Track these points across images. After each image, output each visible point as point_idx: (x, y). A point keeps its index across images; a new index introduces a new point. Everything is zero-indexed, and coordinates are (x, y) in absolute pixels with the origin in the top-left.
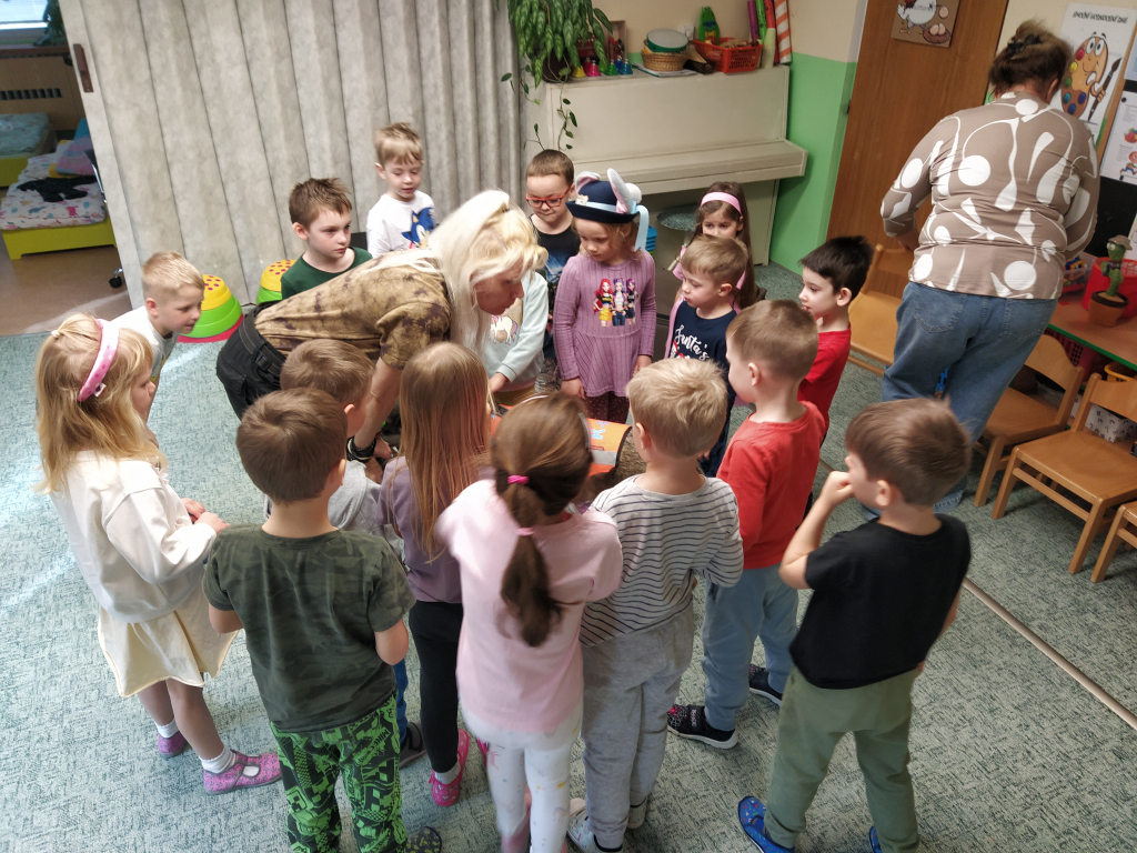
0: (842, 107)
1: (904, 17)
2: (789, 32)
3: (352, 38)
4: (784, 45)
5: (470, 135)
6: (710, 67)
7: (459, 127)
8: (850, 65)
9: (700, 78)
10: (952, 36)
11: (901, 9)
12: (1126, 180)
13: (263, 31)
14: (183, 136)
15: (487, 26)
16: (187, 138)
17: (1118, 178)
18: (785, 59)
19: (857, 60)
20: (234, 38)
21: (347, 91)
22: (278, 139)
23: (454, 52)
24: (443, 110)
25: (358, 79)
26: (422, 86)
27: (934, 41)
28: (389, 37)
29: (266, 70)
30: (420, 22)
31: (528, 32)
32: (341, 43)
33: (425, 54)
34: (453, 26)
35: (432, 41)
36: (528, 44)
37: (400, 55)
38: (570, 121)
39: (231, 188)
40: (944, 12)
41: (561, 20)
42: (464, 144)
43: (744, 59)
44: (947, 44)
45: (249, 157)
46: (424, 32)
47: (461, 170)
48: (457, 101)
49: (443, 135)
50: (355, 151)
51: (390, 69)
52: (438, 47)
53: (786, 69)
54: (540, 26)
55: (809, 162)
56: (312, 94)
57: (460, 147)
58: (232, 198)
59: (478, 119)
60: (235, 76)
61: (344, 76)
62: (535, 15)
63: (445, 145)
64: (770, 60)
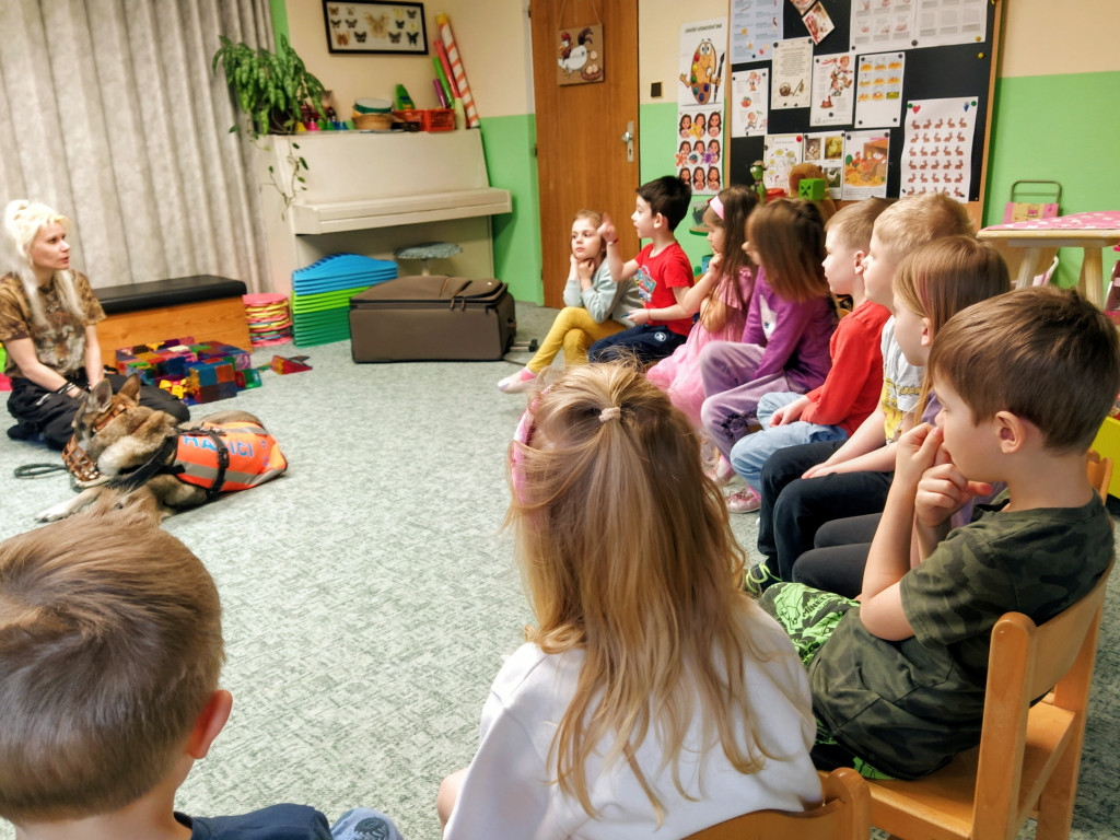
0: (531, 151)
1: (564, 67)
2: (472, 102)
3: (75, 102)
4: (471, 113)
5: (200, 190)
6: (415, 127)
7: (188, 186)
8: (530, 116)
9: (408, 135)
10: (604, 71)
11: (560, 62)
12: (750, 135)
15: (206, 91)
17: (744, 135)
18: (474, 124)
19: (534, 111)
21: (70, 152)
23: (176, 116)
24: (171, 167)
26: (144, 148)
27: (591, 80)
28: (110, 102)
30: (140, 90)
31: (250, 87)
32: (63, 107)
33: (147, 117)
34: (173, 92)
35: (153, 104)
36: (251, 99)
37: (126, 116)
38: (300, 164)
40: (594, 55)
41: (280, 75)
42: (195, 201)
43: (441, 120)
44: (601, 79)
46: (145, 99)
47: (194, 227)
48: (183, 161)
49: (173, 191)
51: (114, 131)
52: (161, 110)
53: (478, 131)
54: (262, 81)
55: (514, 202)
56: (34, 155)
57: (190, 204)
59: (206, 177)
61: (67, 138)
62: (255, 71)
63: (176, 201)
64: (462, 124)
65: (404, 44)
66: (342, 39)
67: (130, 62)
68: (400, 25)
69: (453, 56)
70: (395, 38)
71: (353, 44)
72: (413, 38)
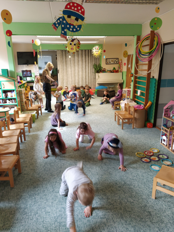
0: (126, 75)
3: (80, 70)
4: (122, 70)
6: (114, 72)
7: (89, 77)
9: (112, 73)
11: (128, 66)
13: (73, 69)
14: (65, 77)
16: (65, 78)
20: (70, 69)
22: (73, 78)
23: (89, 71)
25: (80, 73)
28: (83, 69)
29: (73, 72)
30: (86, 68)
33: (86, 71)
37: (84, 71)
38: (99, 76)
39: (68, 82)
43: (117, 72)
45: (70, 80)
47: (89, 82)
48: (89, 75)
50: (80, 79)
53: (122, 73)
55: (124, 81)
56: (76, 74)
57: (89, 79)
58: (68, 83)
59: (91, 77)
60: (70, 73)
64: (120, 72)
65: (115, 63)
66: (108, 63)
67: (86, 66)
68: (115, 61)
69: (121, 64)
70: (114, 62)
71: (109, 63)
72: (117, 62)
